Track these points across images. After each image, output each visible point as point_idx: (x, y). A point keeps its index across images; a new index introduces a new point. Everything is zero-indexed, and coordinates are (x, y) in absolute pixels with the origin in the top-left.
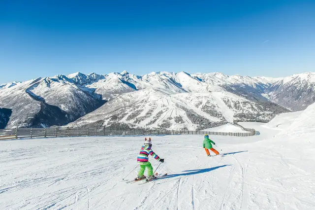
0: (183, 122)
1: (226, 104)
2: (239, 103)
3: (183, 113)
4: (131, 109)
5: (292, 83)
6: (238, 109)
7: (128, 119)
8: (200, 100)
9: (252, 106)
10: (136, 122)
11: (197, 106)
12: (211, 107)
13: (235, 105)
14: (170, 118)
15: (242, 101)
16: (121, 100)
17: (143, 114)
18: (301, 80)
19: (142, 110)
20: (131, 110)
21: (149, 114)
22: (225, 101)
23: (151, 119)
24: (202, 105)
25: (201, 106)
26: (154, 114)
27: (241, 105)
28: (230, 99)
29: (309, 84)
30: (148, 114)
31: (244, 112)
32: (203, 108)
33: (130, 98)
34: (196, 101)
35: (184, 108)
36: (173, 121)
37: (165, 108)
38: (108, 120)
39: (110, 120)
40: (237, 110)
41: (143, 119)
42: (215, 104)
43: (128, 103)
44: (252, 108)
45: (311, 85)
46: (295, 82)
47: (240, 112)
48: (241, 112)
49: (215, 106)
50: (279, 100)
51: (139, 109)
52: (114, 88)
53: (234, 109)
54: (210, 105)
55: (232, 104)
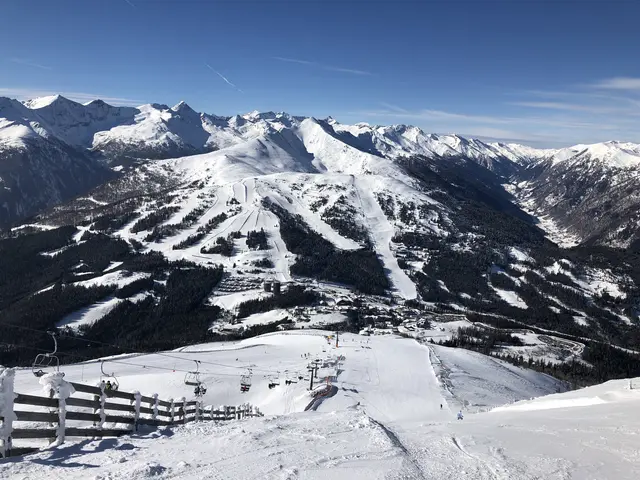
0: (265, 246)
1: (383, 208)
2: (413, 208)
3: (272, 225)
4: (154, 202)
5: (571, 164)
6: (407, 224)
7: (135, 230)
8: (325, 193)
9: (440, 216)
10: (149, 239)
11: (314, 208)
12: (345, 213)
13: (404, 210)
14: (237, 235)
15: (422, 203)
16: (143, 176)
17: (176, 219)
18: (592, 159)
19: (176, 209)
20: (152, 207)
21: (192, 218)
22: (381, 201)
23: (193, 232)
24: (326, 206)
25: (322, 209)
26: (204, 221)
27: (417, 212)
28: (394, 196)
29: (604, 170)
30: (187, 219)
31: (421, 230)
32: (327, 214)
33: (165, 173)
34: (315, 196)
35: (280, 212)
36: (241, 243)
37: (234, 207)
38: (87, 228)
39: (92, 229)
40: (403, 225)
41: (171, 231)
42: (356, 205)
43: (158, 185)
44: (441, 222)
45: (609, 173)
46: (578, 163)
47: (410, 231)
48: (412, 229)
49: (354, 212)
50: (536, 201)
51: (173, 204)
52: (147, 143)
53: (399, 222)
54: (344, 209)
55: (397, 209)
